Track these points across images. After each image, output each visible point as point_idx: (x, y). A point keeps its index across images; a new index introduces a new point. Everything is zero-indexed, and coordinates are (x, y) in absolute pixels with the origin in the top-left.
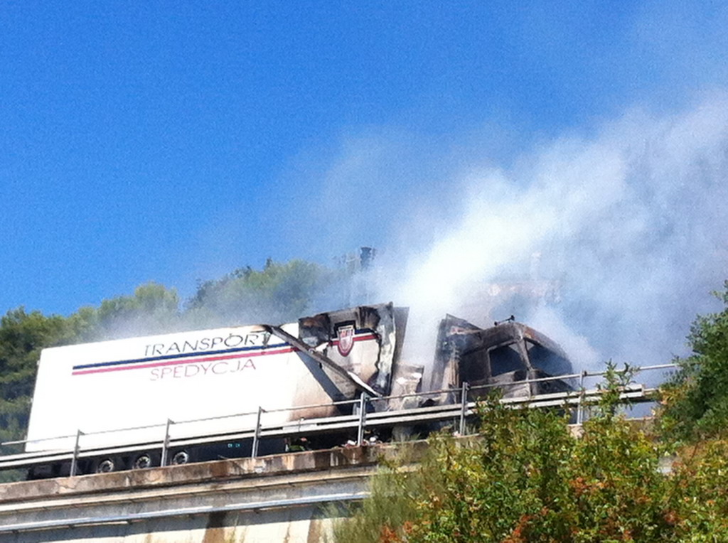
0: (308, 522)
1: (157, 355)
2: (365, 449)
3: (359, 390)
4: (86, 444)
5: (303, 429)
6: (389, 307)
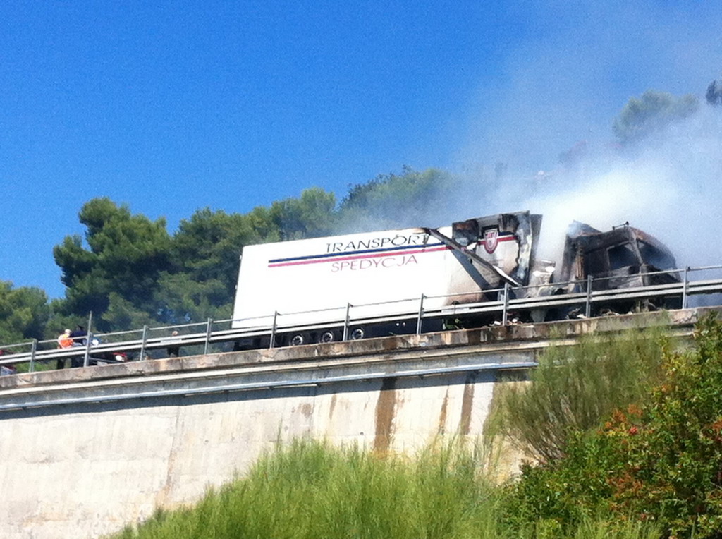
0: (463, 386)
1: (336, 251)
2: (509, 328)
3: (502, 281)
4: (281, 322)
5: (458, 312)
6: (527, 215)
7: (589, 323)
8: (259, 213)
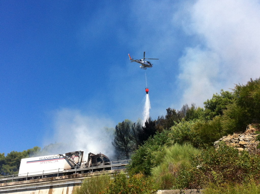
0: (67, 187)
1: (41, 160)
3: (75, 165)
4: (29, 175)
5: (66, 172)
6: (80, 151)
7: (93, 173)
8: (25, 152)
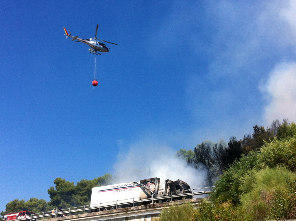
0: (144, 219)
1: (114, 188)
2: (154, 205)
3: (152, 194)
4: (102, 205)
5: (142, 201)
6: (156, 178)
7: (172, 203)
8: (95, 180)
